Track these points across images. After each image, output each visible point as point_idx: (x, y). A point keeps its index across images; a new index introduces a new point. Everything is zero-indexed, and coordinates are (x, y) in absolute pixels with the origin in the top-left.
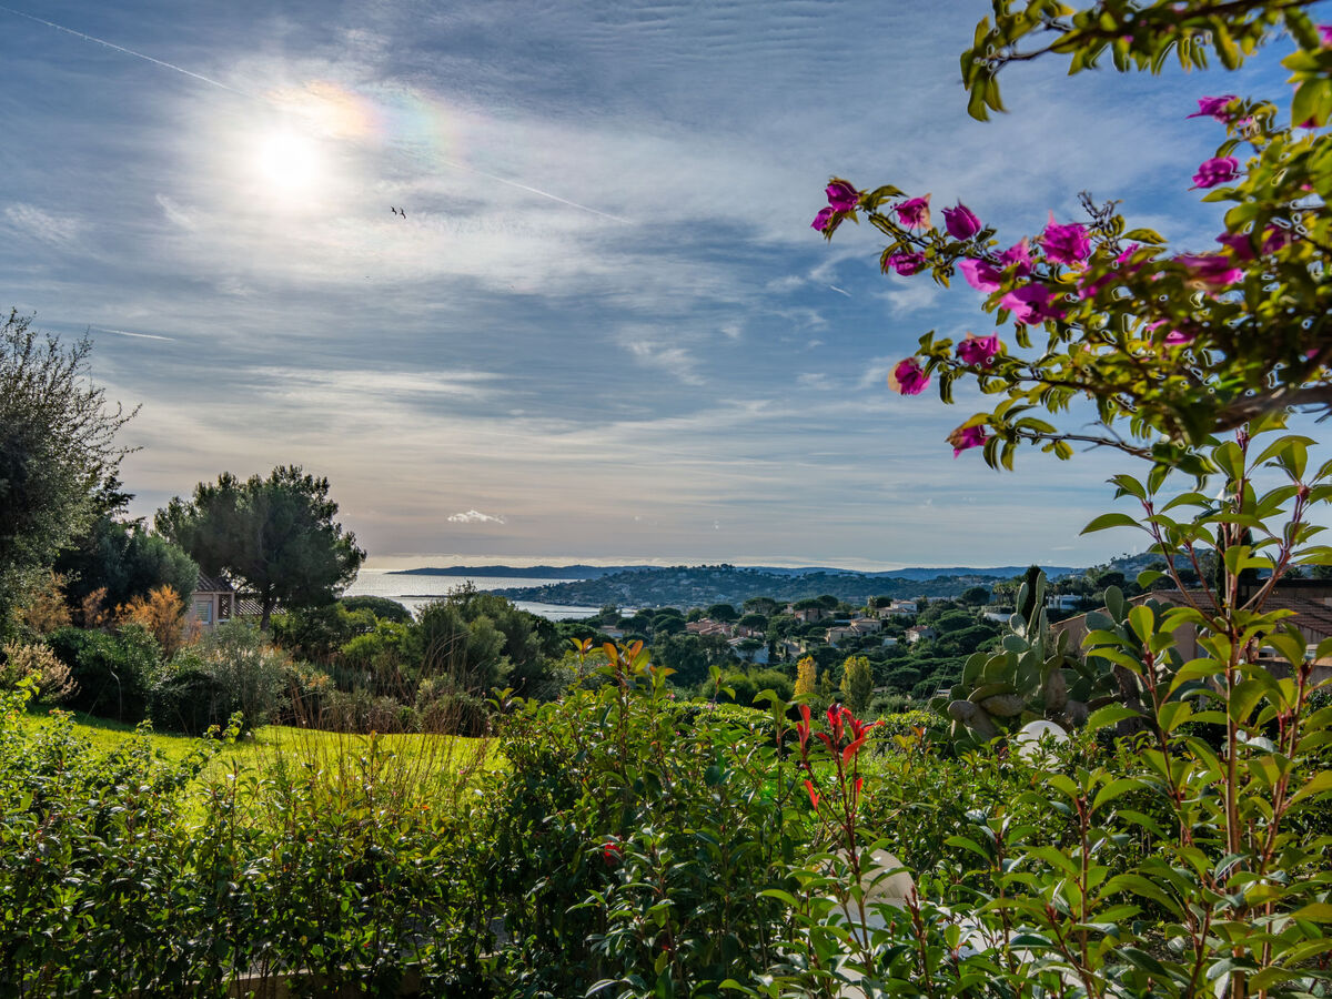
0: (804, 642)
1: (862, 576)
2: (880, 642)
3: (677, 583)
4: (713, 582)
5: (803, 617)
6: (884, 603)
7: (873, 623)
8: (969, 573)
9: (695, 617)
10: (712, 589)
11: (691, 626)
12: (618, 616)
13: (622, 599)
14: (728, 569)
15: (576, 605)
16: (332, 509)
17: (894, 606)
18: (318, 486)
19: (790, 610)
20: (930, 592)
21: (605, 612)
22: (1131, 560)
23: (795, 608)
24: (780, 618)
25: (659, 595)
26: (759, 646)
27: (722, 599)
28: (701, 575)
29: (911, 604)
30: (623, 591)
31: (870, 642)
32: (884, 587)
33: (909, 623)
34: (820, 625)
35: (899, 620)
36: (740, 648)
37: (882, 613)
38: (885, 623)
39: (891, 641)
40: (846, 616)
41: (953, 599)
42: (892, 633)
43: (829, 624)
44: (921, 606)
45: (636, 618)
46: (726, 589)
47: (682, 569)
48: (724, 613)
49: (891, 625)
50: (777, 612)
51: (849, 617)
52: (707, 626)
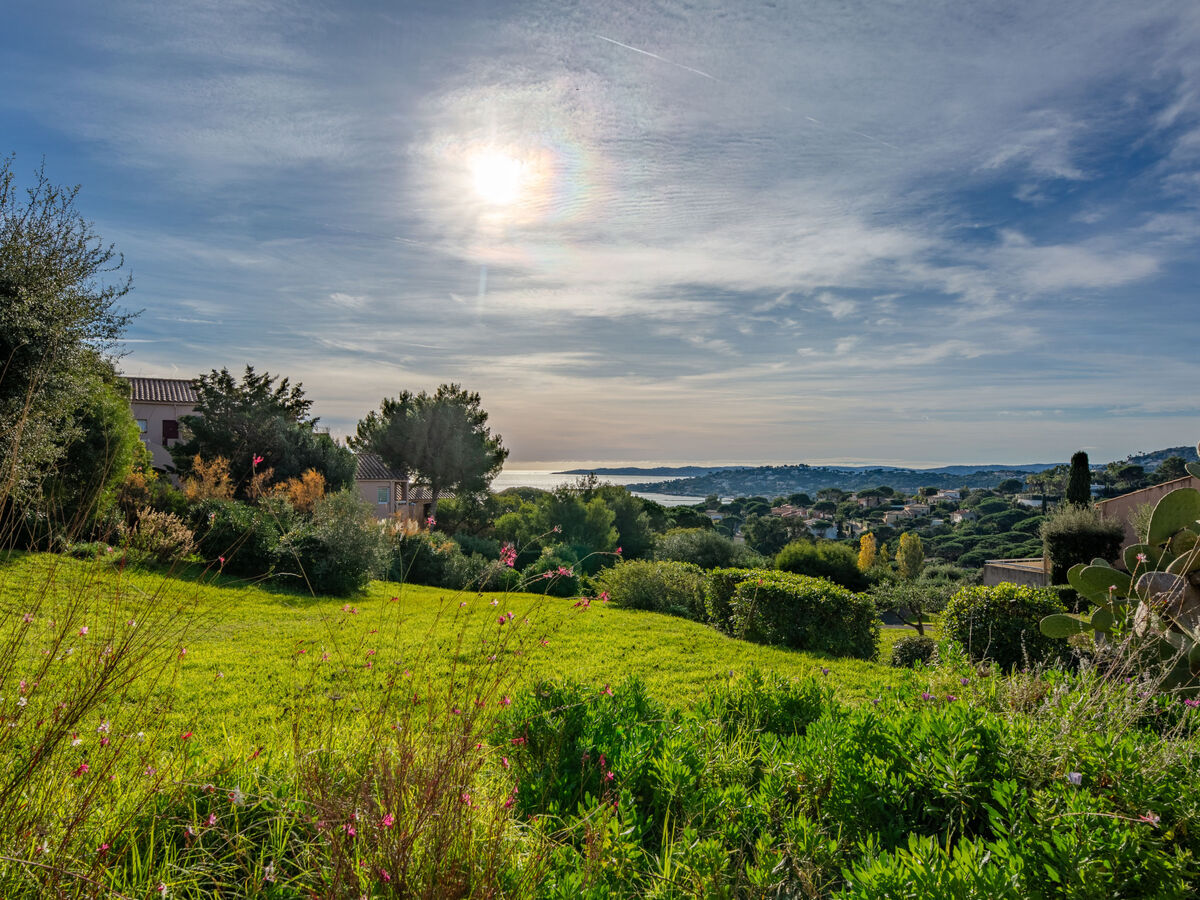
0: (866, 523)
1: (913, 472)
2: (929, 522)
3: (765, 479)
4: (793, 477)
5: (865, 504)
6: (932, 492)
7: (923, 507)
8: (1003, 470)
9: (778, 504)
10: (791, 482)
11: (775, 510)
12: (719, 503)
13: (723, 491)
14: (804, 468)
15: (688, 495)
16: (483, 417)
17: (940, 495)
18: (471, 399)
19: (854, 498)
20: (971, 484)
21: (708, 501)
22: (1146, 457)
23: (858, 496)
24: (846, 504)
25: (751, 488)
26: (829, 526)
27: (800, 490)
28: (784, 472)
29: (955, 492)
30: (724, 484)
31: (921, 523)
32: (931, 481)
33: (953, 508)
34: (880, 509)
35: (945, 506)
36: (814, 527)
37: (931, 500)
38: (933, 508)
39: (938, 522)
40: (899, 503)
41: (990, 489)
42: (939, 516)
43: (886, 508)
44: (964, 495)
45: (732, 505)
46: (803, 482)
47: (768, 468)
48: (801, 500)
49: (938, 510)
50: (843, 500)
51: (903, 503)
52: (788, 510)
